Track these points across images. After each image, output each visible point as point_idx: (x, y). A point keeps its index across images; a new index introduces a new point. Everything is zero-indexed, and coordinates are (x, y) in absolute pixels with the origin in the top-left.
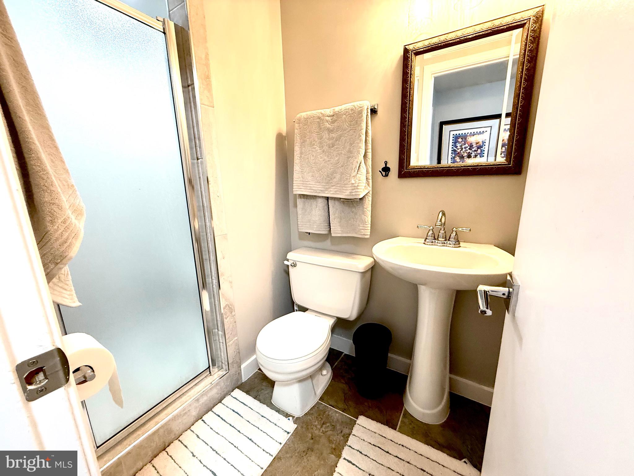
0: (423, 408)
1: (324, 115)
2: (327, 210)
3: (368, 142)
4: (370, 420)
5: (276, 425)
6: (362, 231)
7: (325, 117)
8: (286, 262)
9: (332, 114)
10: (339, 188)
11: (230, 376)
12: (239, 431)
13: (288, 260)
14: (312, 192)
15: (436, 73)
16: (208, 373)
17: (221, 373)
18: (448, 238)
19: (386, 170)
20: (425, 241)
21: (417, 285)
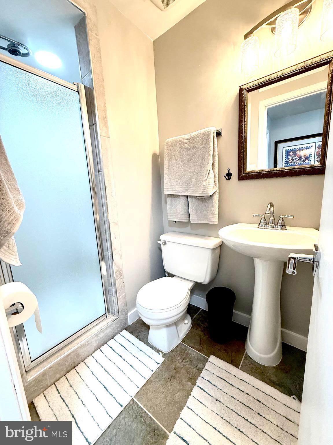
0: (260, 353)
1: (184, 139)
2: (187, 205)
3: (215, 156)
4: (219, 359)
5: (150, 357)
6: (212, 219)
7: (185, 140)
8: (159, 242)
9: (189, 138)
10: (195, 189)
11: (120, 320)
12: (124, 359)
13: (160, 240)
14: (177, 193)
15: (269, 106)
16: (105, 317)
17: (114, 318)
18: (276, 223)
19: (229, 175)
20: (259, 226)
21: (253, 258)
